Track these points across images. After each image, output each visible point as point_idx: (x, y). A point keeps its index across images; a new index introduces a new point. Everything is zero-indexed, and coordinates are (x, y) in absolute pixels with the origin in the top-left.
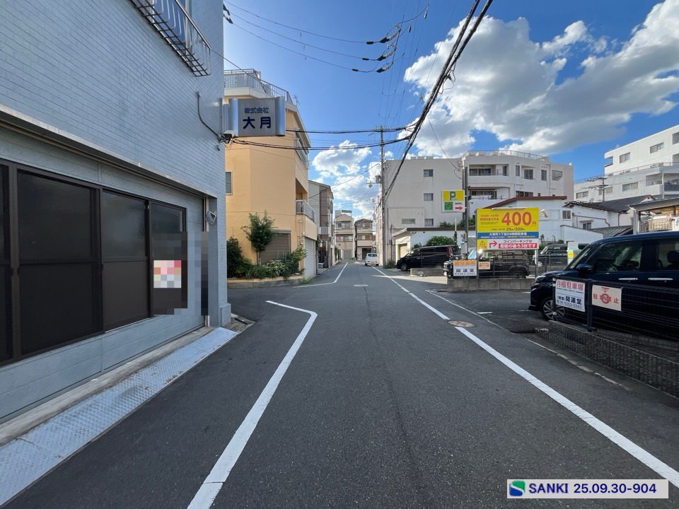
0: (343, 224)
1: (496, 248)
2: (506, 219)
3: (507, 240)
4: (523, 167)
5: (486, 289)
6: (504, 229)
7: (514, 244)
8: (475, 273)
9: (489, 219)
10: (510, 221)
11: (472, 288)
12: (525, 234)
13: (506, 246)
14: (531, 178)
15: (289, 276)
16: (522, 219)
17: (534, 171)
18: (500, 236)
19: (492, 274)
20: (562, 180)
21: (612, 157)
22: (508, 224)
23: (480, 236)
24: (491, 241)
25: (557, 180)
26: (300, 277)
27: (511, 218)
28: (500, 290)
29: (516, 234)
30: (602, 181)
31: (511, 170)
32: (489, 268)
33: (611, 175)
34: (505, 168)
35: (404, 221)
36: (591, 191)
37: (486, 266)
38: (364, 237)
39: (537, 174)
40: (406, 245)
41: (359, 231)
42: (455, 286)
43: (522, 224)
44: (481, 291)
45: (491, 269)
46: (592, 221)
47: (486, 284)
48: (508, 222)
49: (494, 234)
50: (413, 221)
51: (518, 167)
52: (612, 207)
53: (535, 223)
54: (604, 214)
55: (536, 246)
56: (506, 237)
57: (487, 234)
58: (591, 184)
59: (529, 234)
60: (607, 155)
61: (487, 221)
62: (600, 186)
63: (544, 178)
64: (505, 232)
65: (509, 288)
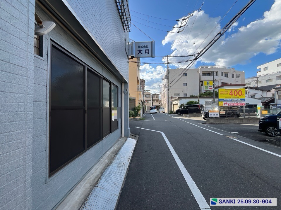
0: (147, 96)
1: (227, 105)
2: (231, 93)
3: (232, 102)
4: (224, 72)
5: (223, 122)
6: (230, 98)
7: (235, 104)
8: (218, 116)
9: (224, 93)
10: (233, 94)
11: (217, 122)
12: (240, 100)
13: (231, 105)
14: (227, 77)
15: (135, 117)
16: (238, 93)
17: (229, 74)
18: (229, 100)
19: (225, 116)
20: (240, 78)
21: (260, 69)
22: (232, 95)
23: (220, 100)
24: (225, 102)
25: (238, 78)
26: (140, 117)
27: (233, 93)
28: (230, 123)
29: (236, 100)
30: (257, 78)
31: (220, 74)
32: (224, 114)
33: (260, 76)
34: (217, 73)
35: (175, 94)
36: (252, 83)
37: (223, 113)
38: (155, 101)
39: (230, 75)
40: (177, 104)
41: (153, 99)
42: (210, 121)
43: (238, 95)
44: (221, 123)
45: (225, 114)
46: (255, 95)
47: (223, 121)
48: (232, 94)
49: (226, 100)
50: (179, 94)
51: (222, 72)
52: (263, 89)
53: (243, 95)
54: (260, 92)
55: (244, 105)
56: (231, 101)
57: (223, 100)
58: (252, 79)
59: (241, 99)
60: (258, 68)
61: (223, 94)
62: (256, 81)
63: (233, 77)
64: (231, 99)
65: (233, 122)
